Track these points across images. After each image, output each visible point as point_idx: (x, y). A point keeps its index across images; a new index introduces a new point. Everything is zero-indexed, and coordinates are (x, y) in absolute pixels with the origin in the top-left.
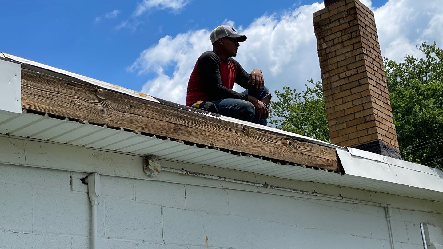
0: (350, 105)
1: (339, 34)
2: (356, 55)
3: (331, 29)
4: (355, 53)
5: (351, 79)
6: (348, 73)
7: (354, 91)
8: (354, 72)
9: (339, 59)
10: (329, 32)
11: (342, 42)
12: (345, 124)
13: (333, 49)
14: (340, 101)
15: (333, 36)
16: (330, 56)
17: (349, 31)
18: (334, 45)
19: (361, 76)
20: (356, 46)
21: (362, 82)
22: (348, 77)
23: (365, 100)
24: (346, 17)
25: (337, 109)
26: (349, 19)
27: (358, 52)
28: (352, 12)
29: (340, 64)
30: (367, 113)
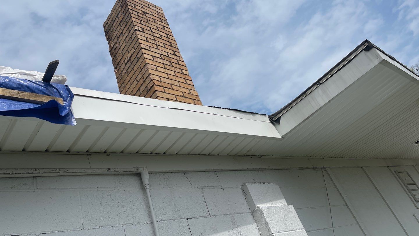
2: (132, 36)
3: (114, 28)
5: (132, 59)
6: (129, 55)
9: (122, 48)
11: (122, 33)
13: (118, 43)
15: (116, 32)
16: (117, 50)
17: (124, 20)
18: (118, 38)
20: (130, 28)
26: (123, 10)
27: (132, 31)
29: (124, 52)
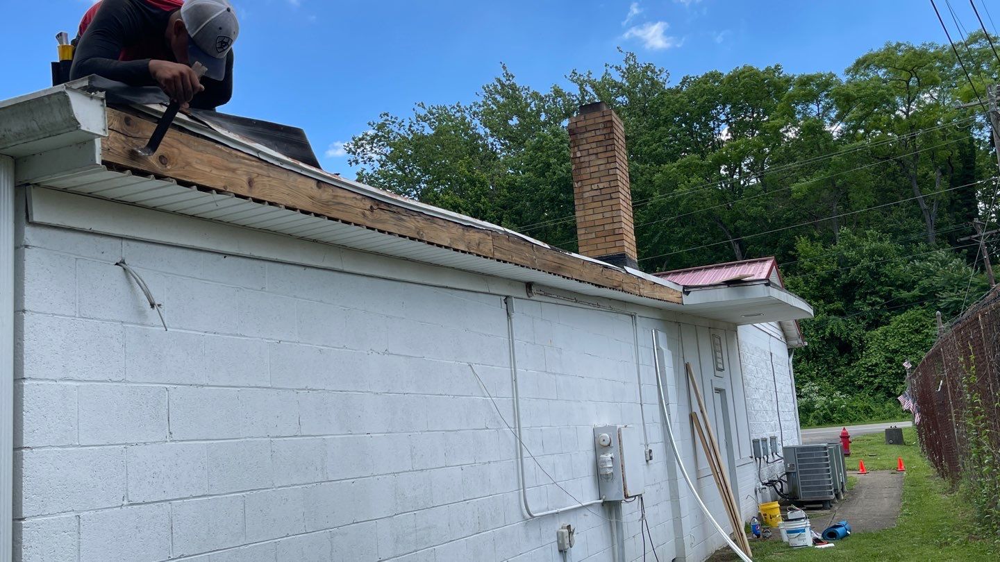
0: (600, 216)
1: (594, 145)
3: (586, 138)
4: (609, 166)
5: (604, 192)
6: (601, 186)
7: (605, 203)
8: (606, 185)
9: (592, 169)
10: (584, 141)
11: (597, 154)
12: (594, 234)
13: (587, 159)
14: (591, 212)
15: (587, 146)
16: (584, 165)
17: (604, 144)
18: (589, 155)
19: (613, 190)
20: (610, 160)
21: (613, 196)
22: (601, 189)
23: (615, 214)
24: (603, 129)
25: (587, 218)
26: (605, 131)
27: (612, 165)
28: (609, 125)
29: (594, 175)
30: (616, 226)
